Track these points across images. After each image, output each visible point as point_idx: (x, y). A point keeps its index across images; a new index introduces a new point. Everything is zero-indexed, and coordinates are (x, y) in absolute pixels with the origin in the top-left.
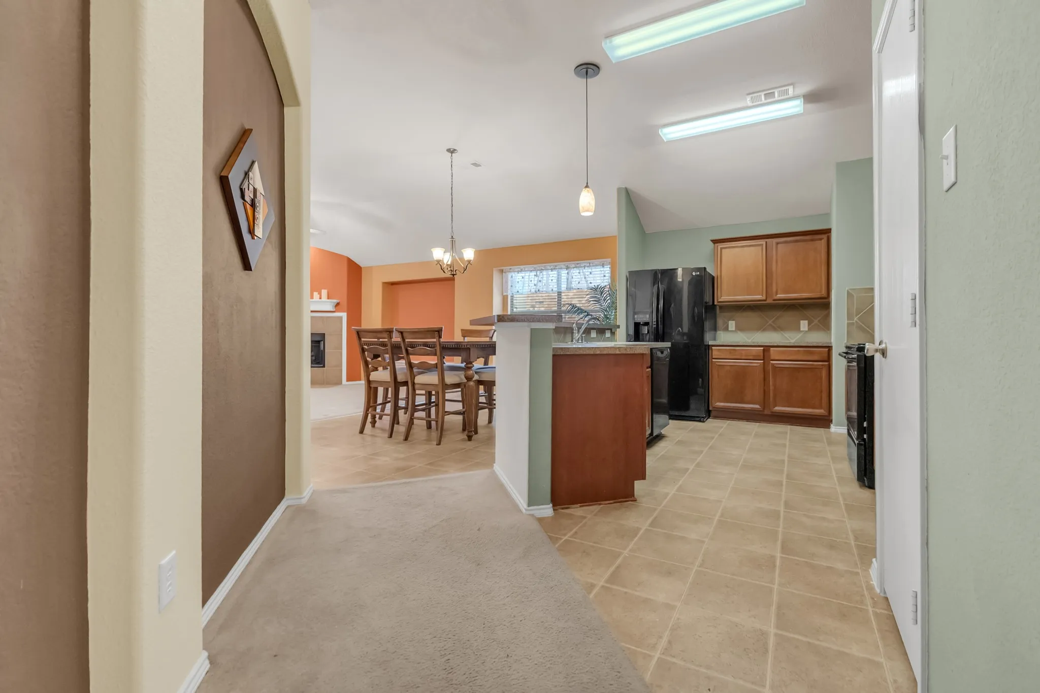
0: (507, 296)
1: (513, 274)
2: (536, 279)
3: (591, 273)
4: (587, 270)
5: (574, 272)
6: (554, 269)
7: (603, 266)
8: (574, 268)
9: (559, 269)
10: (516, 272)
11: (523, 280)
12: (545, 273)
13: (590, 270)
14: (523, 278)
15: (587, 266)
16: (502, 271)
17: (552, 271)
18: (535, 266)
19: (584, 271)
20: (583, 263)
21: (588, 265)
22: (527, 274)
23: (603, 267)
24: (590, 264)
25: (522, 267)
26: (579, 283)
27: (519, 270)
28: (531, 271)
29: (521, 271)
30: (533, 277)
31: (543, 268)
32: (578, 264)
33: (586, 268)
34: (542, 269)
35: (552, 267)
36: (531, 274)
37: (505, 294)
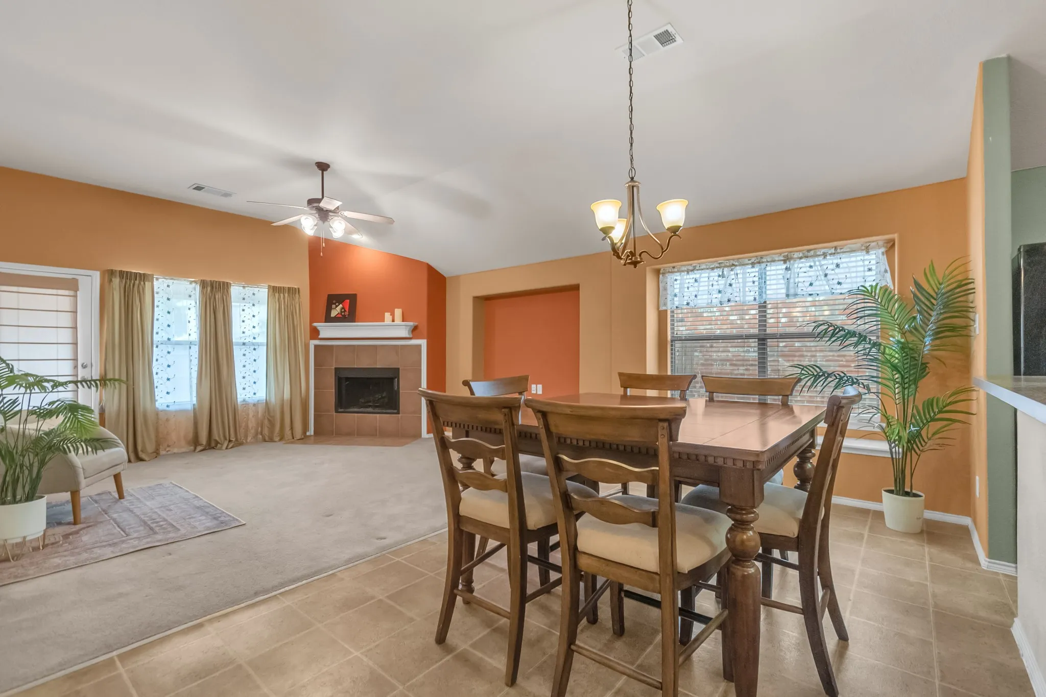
0: (666, 311)
1: (677, 276)
2: (722, 281)
3: (838, 266)
4: (831, 262)
5: (801, 265)
6: (759, 263)
7: (867, 250)
8: (801, 258)
9: (768, 262)
10: (683, 271)
11: (696, 284)
12: (738, 270)
13: (835, 261)
14: (696, 281)
15: (831, 254)
16: (658, 272)
17: (753, 267)
18: (720, 260)
19: (823, 262)
20: (822, 248)
21: (833, 251)
22: (703, 275)
23: (868, 252)
24: (836, 248)
25: (695, 263)
26: (811, 284)
27: (691, 268)
28: (713, 269)
29: (692, 270)
30: (716, 278)
31: (736, 264)
32: (809, 251)
33: (828, 257)
34: (733, 265)
35: (753, 260)
36: (712, 274)
37: (662, 308)
